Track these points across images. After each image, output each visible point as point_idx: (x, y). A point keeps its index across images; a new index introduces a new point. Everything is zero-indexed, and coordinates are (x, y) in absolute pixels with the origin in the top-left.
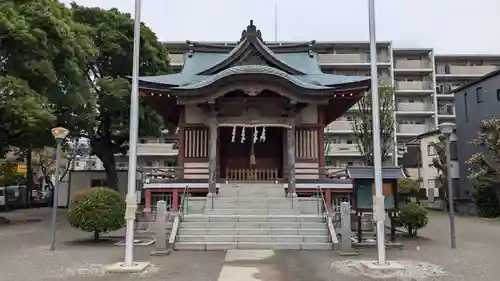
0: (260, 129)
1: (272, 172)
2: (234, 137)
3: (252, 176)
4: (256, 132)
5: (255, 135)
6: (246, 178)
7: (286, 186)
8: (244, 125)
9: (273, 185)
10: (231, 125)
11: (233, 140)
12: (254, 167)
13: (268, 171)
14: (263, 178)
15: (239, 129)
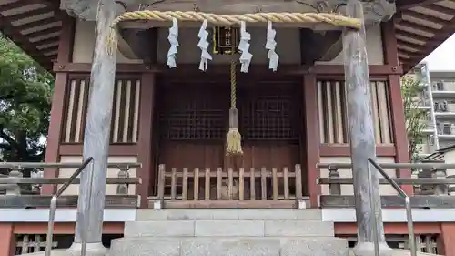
0: (257, 30)
1: (286, 174)
2: (173, 51)
3: (231, 189)
4: (245, 36)
5: (244, 47)
6: (214, 195)
7: (331, 215)
8: (207, 18)
9: (291, 213)
10: (166, 15)
11: (171, 63)
12: (236, 162)
13: (275, 174)
14: (262, 192)
15: (189, 30)
